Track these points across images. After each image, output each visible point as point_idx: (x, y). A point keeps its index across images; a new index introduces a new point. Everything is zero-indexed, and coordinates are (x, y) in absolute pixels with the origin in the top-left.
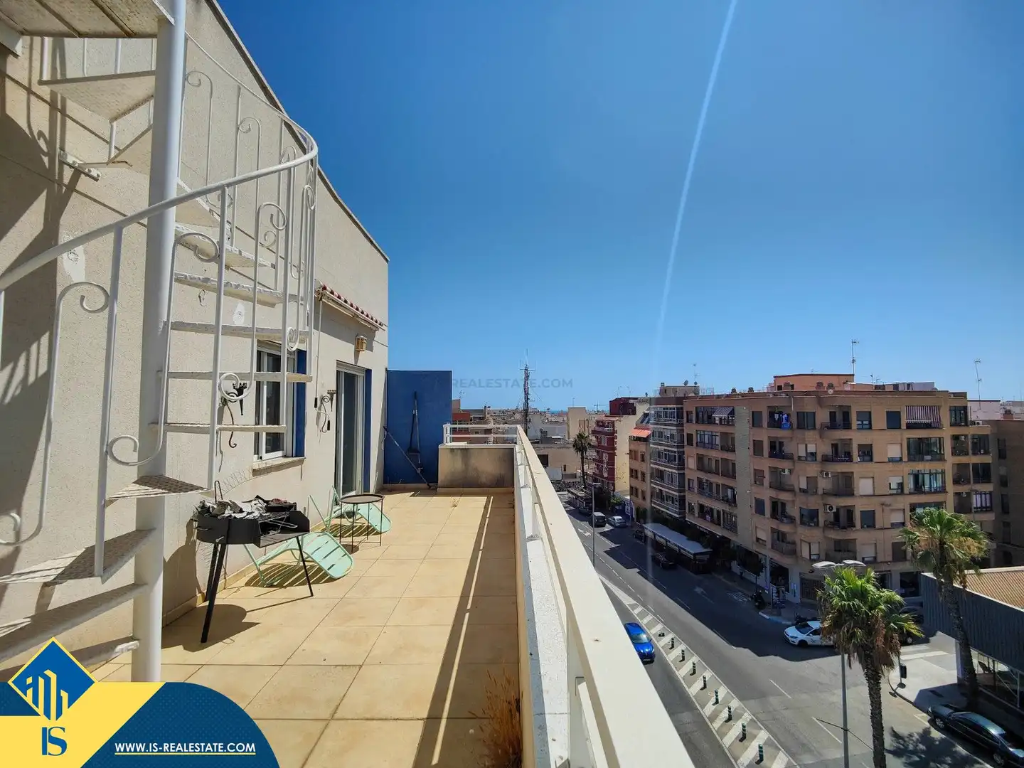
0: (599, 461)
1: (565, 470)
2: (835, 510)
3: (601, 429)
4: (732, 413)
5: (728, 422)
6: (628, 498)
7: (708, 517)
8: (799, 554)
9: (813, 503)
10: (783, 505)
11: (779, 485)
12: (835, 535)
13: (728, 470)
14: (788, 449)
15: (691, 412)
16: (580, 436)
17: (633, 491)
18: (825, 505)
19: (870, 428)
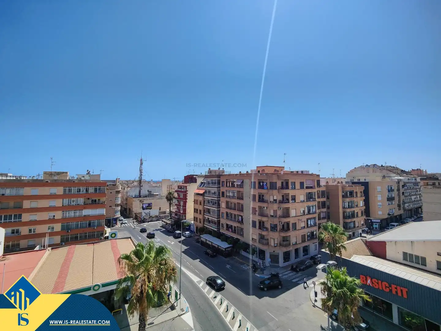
0: (178, 205)
1: (160, 210)
2: (283, 224)
3: (180, 190)
4: (243, 182)
5: (241, 186)
6: (193, 222)
7: (230, 230)
8: (269, 244)
9: (276, 221)
10: (263, 222)
11: (262, 214)
12: (283, 234)
13: (239, 208)
14: (266, 198)
15: (224, 182)
16: (170, 193)
17: (195, 219)
18: (280, 222)
19: (295, 189)
